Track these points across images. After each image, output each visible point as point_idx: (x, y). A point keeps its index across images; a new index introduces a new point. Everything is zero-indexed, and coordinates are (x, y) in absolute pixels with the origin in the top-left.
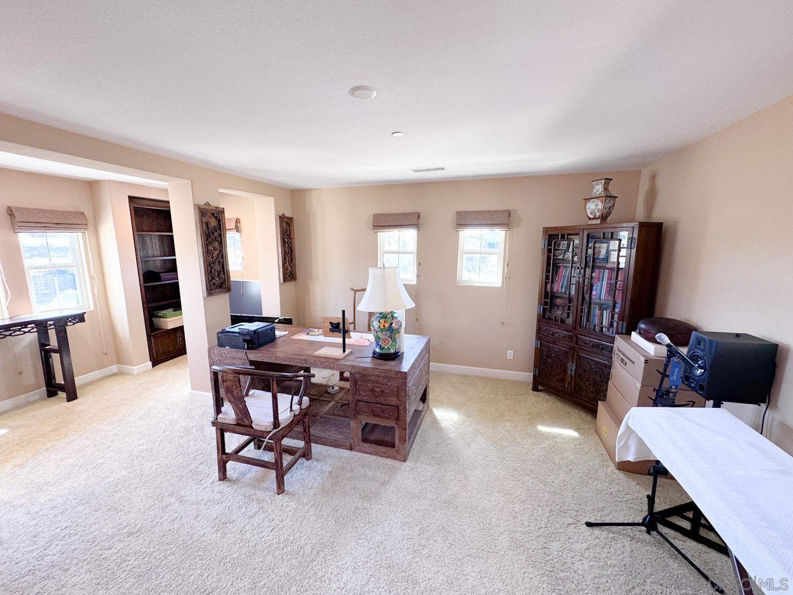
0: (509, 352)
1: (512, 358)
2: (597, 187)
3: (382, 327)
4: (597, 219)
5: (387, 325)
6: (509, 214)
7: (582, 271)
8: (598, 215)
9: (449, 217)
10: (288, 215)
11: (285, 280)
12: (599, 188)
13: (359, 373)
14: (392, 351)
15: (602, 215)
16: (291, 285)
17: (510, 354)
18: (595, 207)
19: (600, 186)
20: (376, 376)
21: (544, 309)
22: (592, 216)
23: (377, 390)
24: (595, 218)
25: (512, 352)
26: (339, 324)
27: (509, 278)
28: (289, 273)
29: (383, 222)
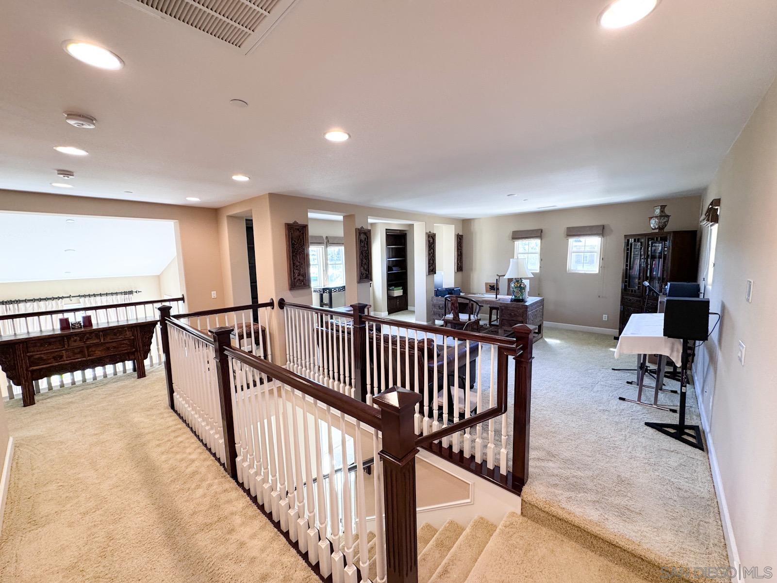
0: (604, 315)
1: (606, 320)
2: (657, 210)
3: (516, 286)
4: (656, 229)
5: (518, 285)
6: (603, 227)
7: (645, 260)
8: (657, 227)
9: (562, 231)
10: (460, 234)
11: (458, 270)
12: (658, 211)
13: (504, 306)
14: (521, 298)
15: (659, 227)
16: (460, 273)
17: (605, 317)
18: (654, 223)
19: (658, 210)
20: (513, 307)
21: (625, 286)
22: (654, 228)
23: (513, 314)
24: (655, 229)
25: (607, 315)
26: (494, 286)
27: (604, 267)
28: (460, 268)
29: (517, 235)
